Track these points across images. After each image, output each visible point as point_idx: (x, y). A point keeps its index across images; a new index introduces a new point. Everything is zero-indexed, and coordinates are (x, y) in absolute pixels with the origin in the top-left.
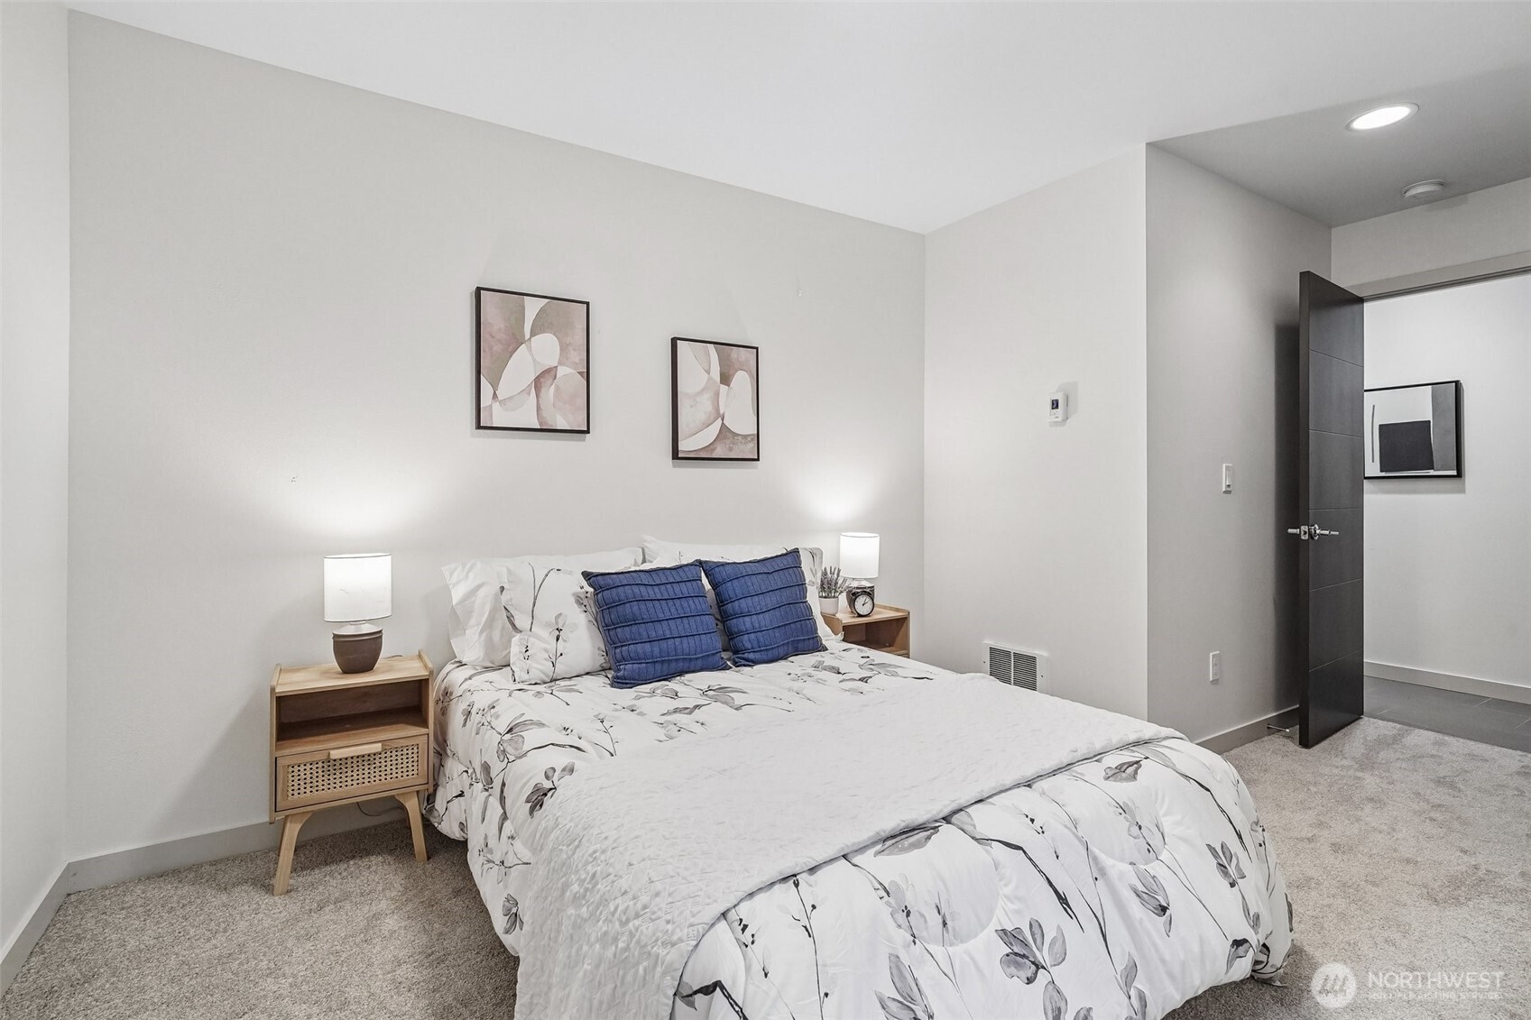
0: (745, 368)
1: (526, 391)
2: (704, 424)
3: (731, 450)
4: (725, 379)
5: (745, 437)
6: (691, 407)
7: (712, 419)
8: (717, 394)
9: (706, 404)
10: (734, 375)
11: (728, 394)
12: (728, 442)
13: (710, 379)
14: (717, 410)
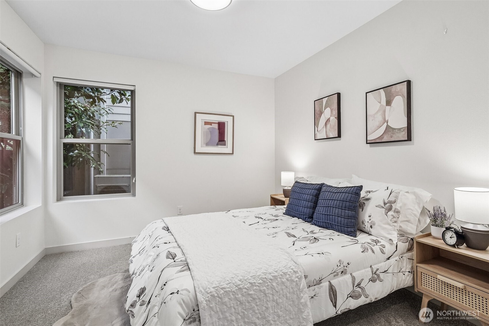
0: (400, 94)
1: (323, 127)
2: (378, 127)
3: (391, 137)
4: (389, 103)
5: (400, 129)
6: (373, 120)
7: (382, 124)
8: (385, 111)
9: (379, 118)
10: (393, 100)
11: (390, 110)
12: (390, 133)
13: (381, 105)
14: (385, 119)
